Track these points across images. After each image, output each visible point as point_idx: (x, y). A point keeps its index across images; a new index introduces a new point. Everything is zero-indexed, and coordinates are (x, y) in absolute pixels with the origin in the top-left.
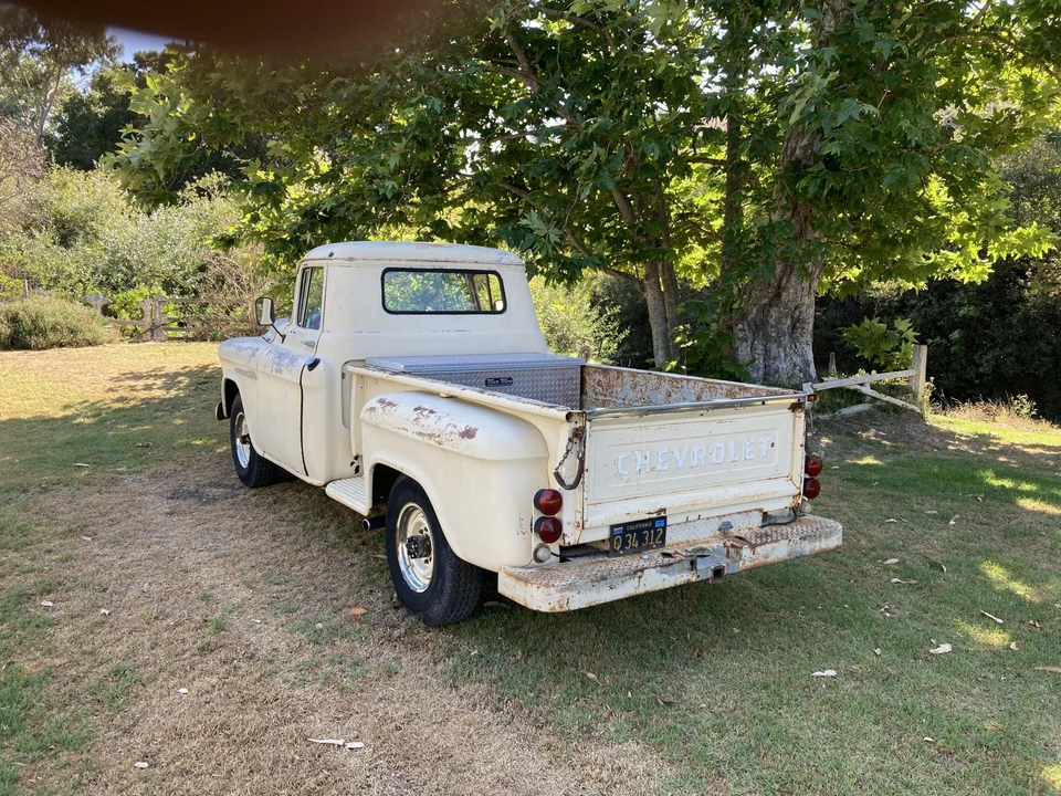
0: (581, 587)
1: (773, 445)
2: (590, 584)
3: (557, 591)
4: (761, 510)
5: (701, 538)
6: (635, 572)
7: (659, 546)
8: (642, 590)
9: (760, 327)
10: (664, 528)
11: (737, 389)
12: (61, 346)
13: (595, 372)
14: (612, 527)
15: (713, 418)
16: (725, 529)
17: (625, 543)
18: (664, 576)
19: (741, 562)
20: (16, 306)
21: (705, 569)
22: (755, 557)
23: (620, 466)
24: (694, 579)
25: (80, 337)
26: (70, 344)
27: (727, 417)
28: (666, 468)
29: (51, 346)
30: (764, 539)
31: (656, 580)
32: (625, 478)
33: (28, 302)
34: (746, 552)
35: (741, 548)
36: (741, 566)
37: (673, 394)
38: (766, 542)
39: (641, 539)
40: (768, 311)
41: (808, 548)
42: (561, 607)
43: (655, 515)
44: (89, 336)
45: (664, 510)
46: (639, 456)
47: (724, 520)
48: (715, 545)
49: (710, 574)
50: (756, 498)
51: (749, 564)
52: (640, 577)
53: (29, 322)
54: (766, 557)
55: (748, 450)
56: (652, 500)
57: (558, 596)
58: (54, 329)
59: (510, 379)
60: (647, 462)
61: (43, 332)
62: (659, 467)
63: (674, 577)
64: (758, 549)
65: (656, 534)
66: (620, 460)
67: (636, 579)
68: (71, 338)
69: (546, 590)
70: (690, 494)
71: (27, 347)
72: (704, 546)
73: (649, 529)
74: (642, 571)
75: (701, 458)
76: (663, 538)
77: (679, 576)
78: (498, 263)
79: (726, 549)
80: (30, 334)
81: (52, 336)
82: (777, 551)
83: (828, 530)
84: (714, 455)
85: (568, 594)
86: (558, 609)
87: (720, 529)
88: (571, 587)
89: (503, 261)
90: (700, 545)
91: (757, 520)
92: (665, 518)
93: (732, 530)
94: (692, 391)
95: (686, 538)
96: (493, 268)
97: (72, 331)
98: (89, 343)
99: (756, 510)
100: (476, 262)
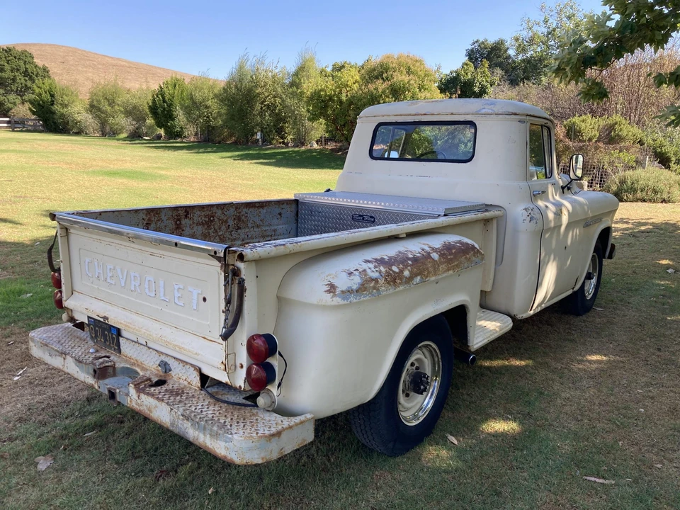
1: (205, 299)
5: (146, 363)
6: (62, 353)
7: (116, 351)
10: (118, 337)
12: (644, 201)
14: (88, 317)
15: (147, 249)
17: (97, 334)
18: (77, 369)
19: (129, 399)
21: (105, 384)
26: (650, 200)
27: (158, 252)
29: (637, 200)
36: (129, 402)
39: (105, 337)
43: (102, 320)
45: (108, 319)
52: (64, 359)
58: (642, 190)
59: (372, 217)
63: (84, 375)
65: (113, 339)
68: (652, 197)
70: (134, 316)
73: (108, 332)
74: (66, 355)
76: (118, 346)
78: (477, 113)
92: (119, 330)
96: (469, 118)
97: (655, 192)
98: (664, 201)
99: (192, 365)
100: (452, 114)
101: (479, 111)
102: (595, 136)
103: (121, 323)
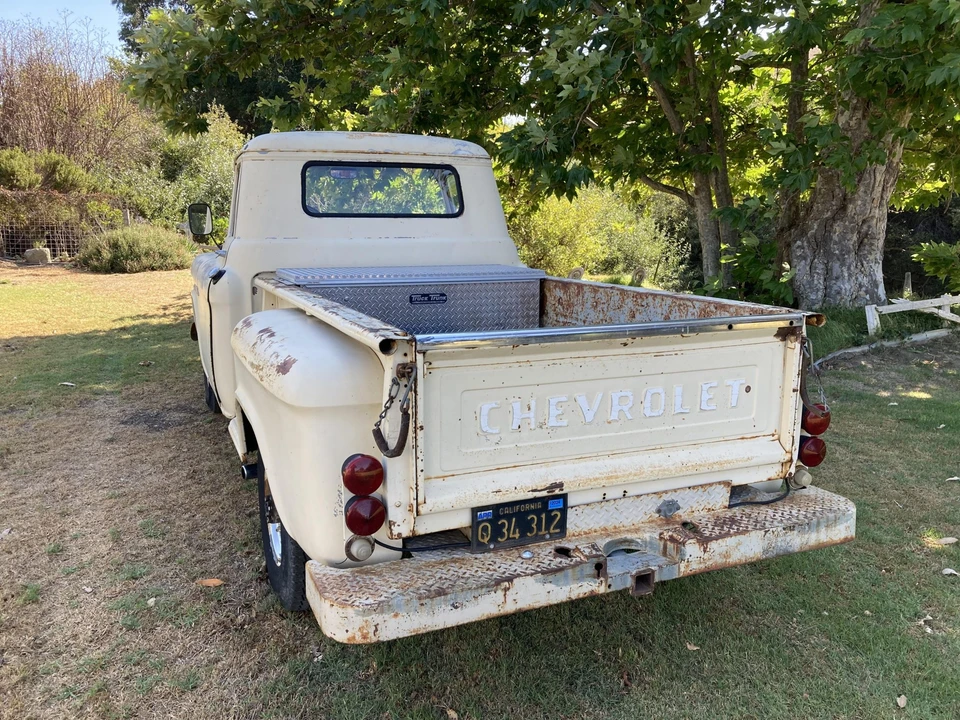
0: (399, 606)
1: (748, 389)
2: (416, 603)
3: (358, 613)
4: (727, 483)
5: (627, 523)
6: (498, 583)
7: (553, 537)
8: (510, 608)
9: (821, 244)
10: (564, 511)
11: (712, 308)
12: (153, 269)
13: (555, 287)
14: (475, 511)
15: (647, 349)
16: (668, 511)
17: (497, 532)
18: (549, 587)
19: (683, 565)
20: (117, 233)
21: (622, 574)
22: (706, 556)
23: (484, 421)
24: (602, 590)
25: (169, 261)
26: (160, 268)
27: (671, 348)
28: (565, 422)
29: (144, 269)
30: (726, 526)
31: (532, 593)
32: (496, 439)
33: (128, 230)
34: (692, 549)
35: (684, 543)
36: (683, 569)
37: (637, 315)
38: (728, 534)
39: (524, 526)
40: (832, 226)
41: (796, 541)
42: (365, 637)
43: (544, 494)
44: (177, 260)
45: (560, 486)
46: (517, 406)
47: (666, 497)
48: (647, 536)
49: (629, 583)
50: (716, 467)
51: (696, 567)
52: (506, 590)
53: (127, 248)
54: (727, 555)
55: (705, 396)
56: (541, 471)
57: (359, 621)
58: (147, 254)
59: (443, 295)
60: (532, 414)
61: (138, 257)
62: (552, 422)
63: (566, 589)
64: (713, 545)
65: (550, 519)
66: (485, 411)
67: (500, 593)
68: (161, 262)
69: (341, 610)
70: (608, 461)
71: (123, 271)
72: (629, 536)
73: (538, 512)
74: (510, 579)
75: (626, 409)
76: (562, 525)
77: (574, 586)
78: (454, 155)
79: (662, 543)
80: (127, 258)
81: (145, 261)
82: (747, 547)
83: (831, 515)
84: (647, 404)
85: (377, 618)
86: (359, 640)
87: (659, 511)
88: (381, 607)
89: (461, 153)
90: (623, 536)
91: (722, 497)
92: (564, 497)
93: (680, 512)
94: (659, 310)
95: (602, 524)
96: (447, 161)
97: (163, 256)
98: (177, 267)
99: (720, 483)
100: (425, 154)
101: (454, 153)
102: (37, 180)
103: (596, 479)
